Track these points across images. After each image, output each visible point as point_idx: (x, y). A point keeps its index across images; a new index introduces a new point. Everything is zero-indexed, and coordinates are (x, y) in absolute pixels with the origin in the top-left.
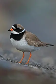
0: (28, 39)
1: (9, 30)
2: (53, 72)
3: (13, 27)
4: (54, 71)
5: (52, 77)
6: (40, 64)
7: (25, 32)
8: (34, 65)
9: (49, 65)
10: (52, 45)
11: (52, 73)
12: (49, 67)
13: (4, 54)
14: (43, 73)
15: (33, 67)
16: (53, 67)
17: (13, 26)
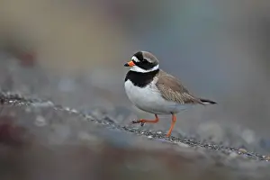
0: (163, 87)
1: (127, 65)
2: (223, 155)
3: (135, 58)
4: (224, 152)
5: (219, 165)
6: (193, 136)
7: (157, 71)
8: (181, 139)
9: (214, 140)
10: (213, 103)
11: (219, 157)
12: (213, 143)
13: (116, 116)
14: (201, 157)
15: (179, 143)
16: (221, 143)
17: (135, 55)
